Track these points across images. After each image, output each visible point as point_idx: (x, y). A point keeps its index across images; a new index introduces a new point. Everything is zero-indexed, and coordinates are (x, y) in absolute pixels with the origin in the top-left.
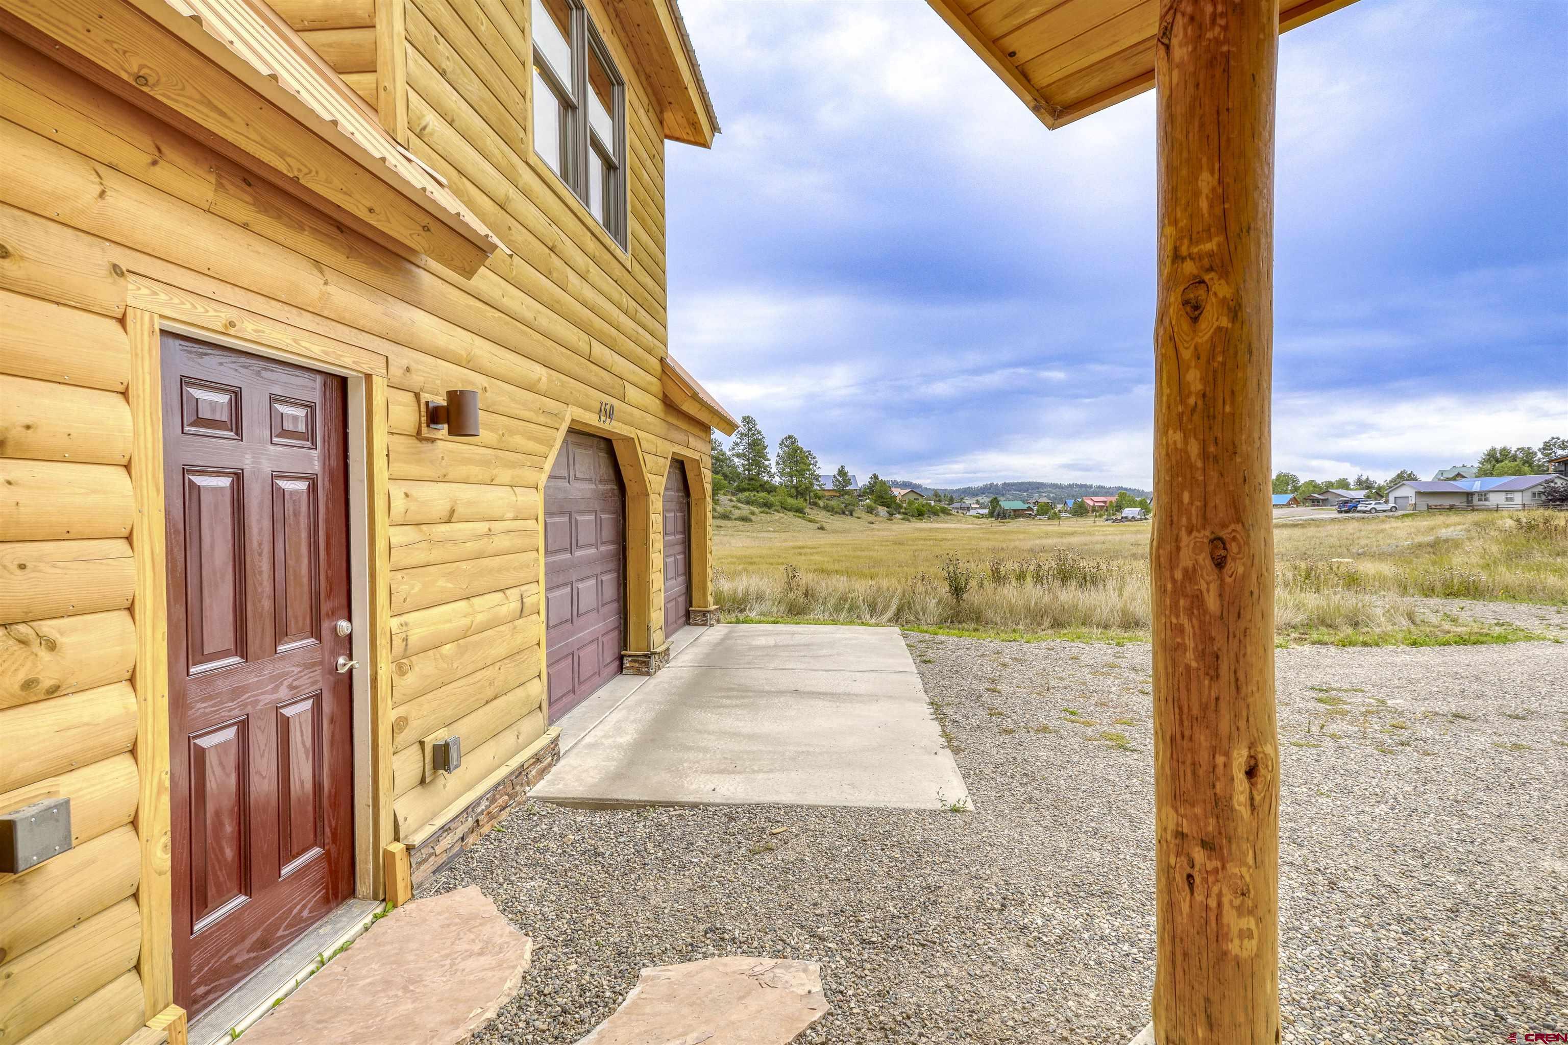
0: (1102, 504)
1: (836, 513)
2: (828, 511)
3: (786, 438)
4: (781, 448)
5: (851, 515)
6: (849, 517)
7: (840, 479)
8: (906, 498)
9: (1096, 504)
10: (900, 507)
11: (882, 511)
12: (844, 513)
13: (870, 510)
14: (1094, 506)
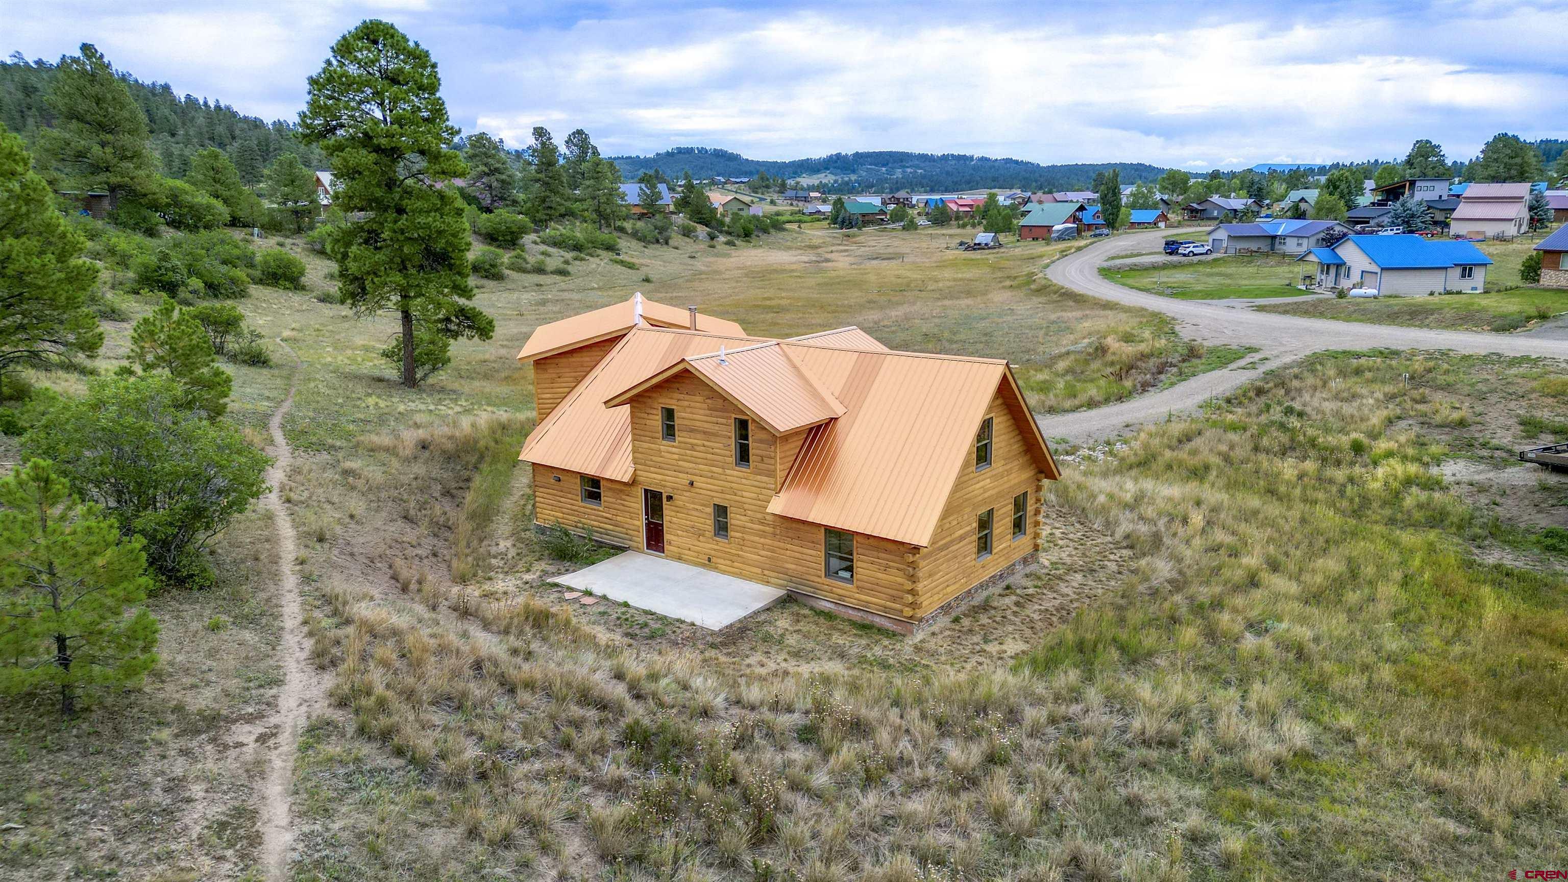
0: (968, 209)
1: (650, 242)
2: (639, 240)
3: (574, 133)
4: (568, 147)
5: (667, 243)
6: (665, 247)
7: (648, 192)
8: (728, 207)
9: (961, 209)
10: (722, 223)
11: (702, 231)
12: (658, 241)
13: (687, 233)
14: (958, 212)
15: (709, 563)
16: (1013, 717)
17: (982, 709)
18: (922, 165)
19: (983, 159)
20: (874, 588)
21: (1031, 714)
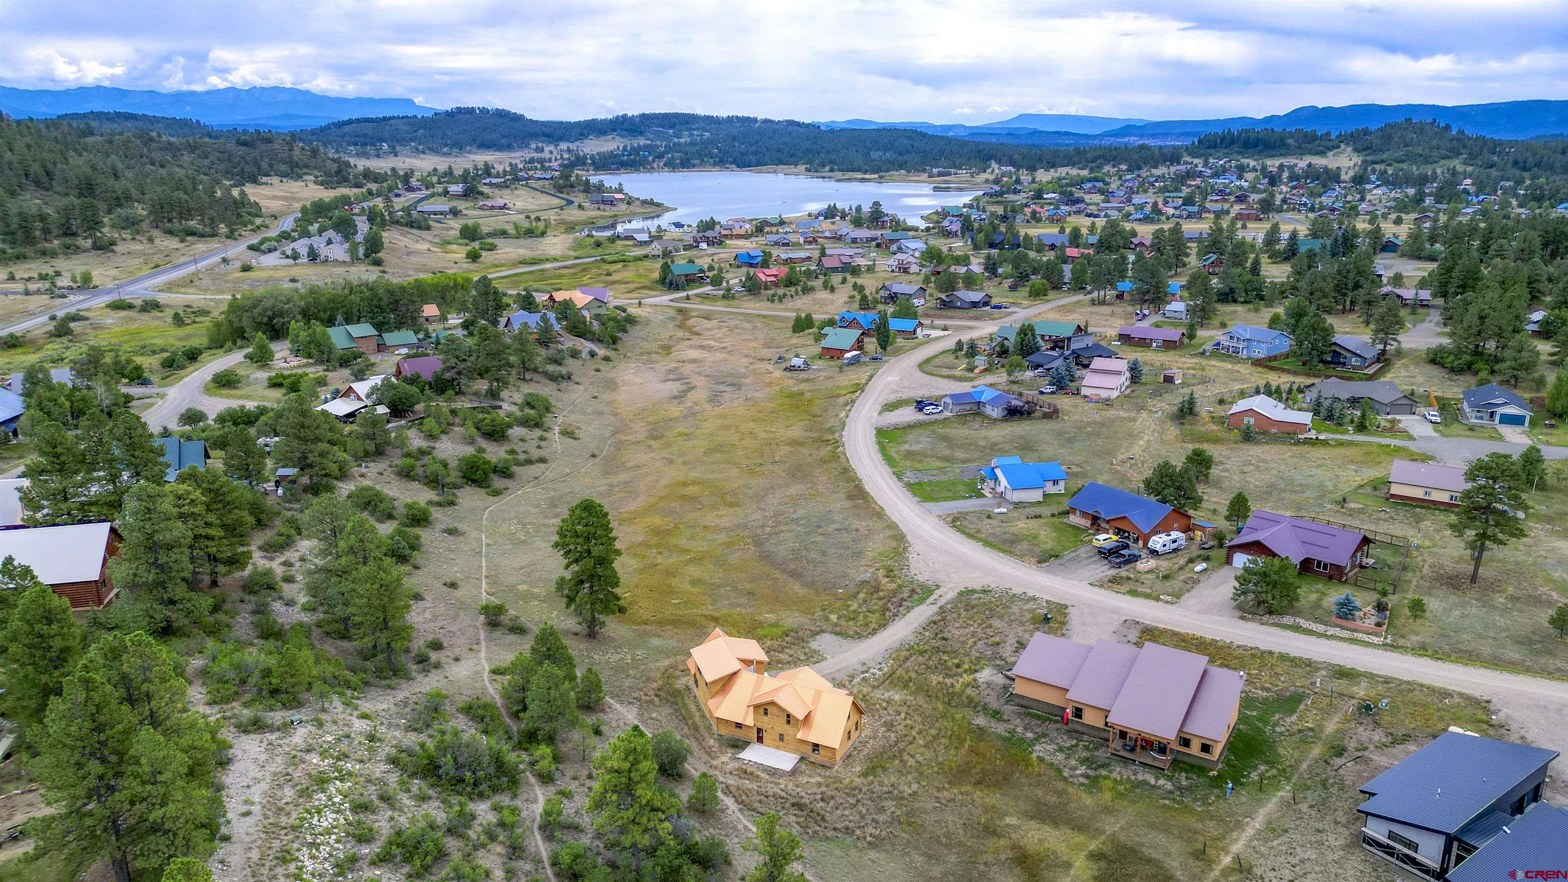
14: (766, 281)
15: (778, 748)
16: (860, 790)
17: (854, 789)
18: (708, 127)
19: (766, 121)
20: (824, 756)
21: (864, 789)
